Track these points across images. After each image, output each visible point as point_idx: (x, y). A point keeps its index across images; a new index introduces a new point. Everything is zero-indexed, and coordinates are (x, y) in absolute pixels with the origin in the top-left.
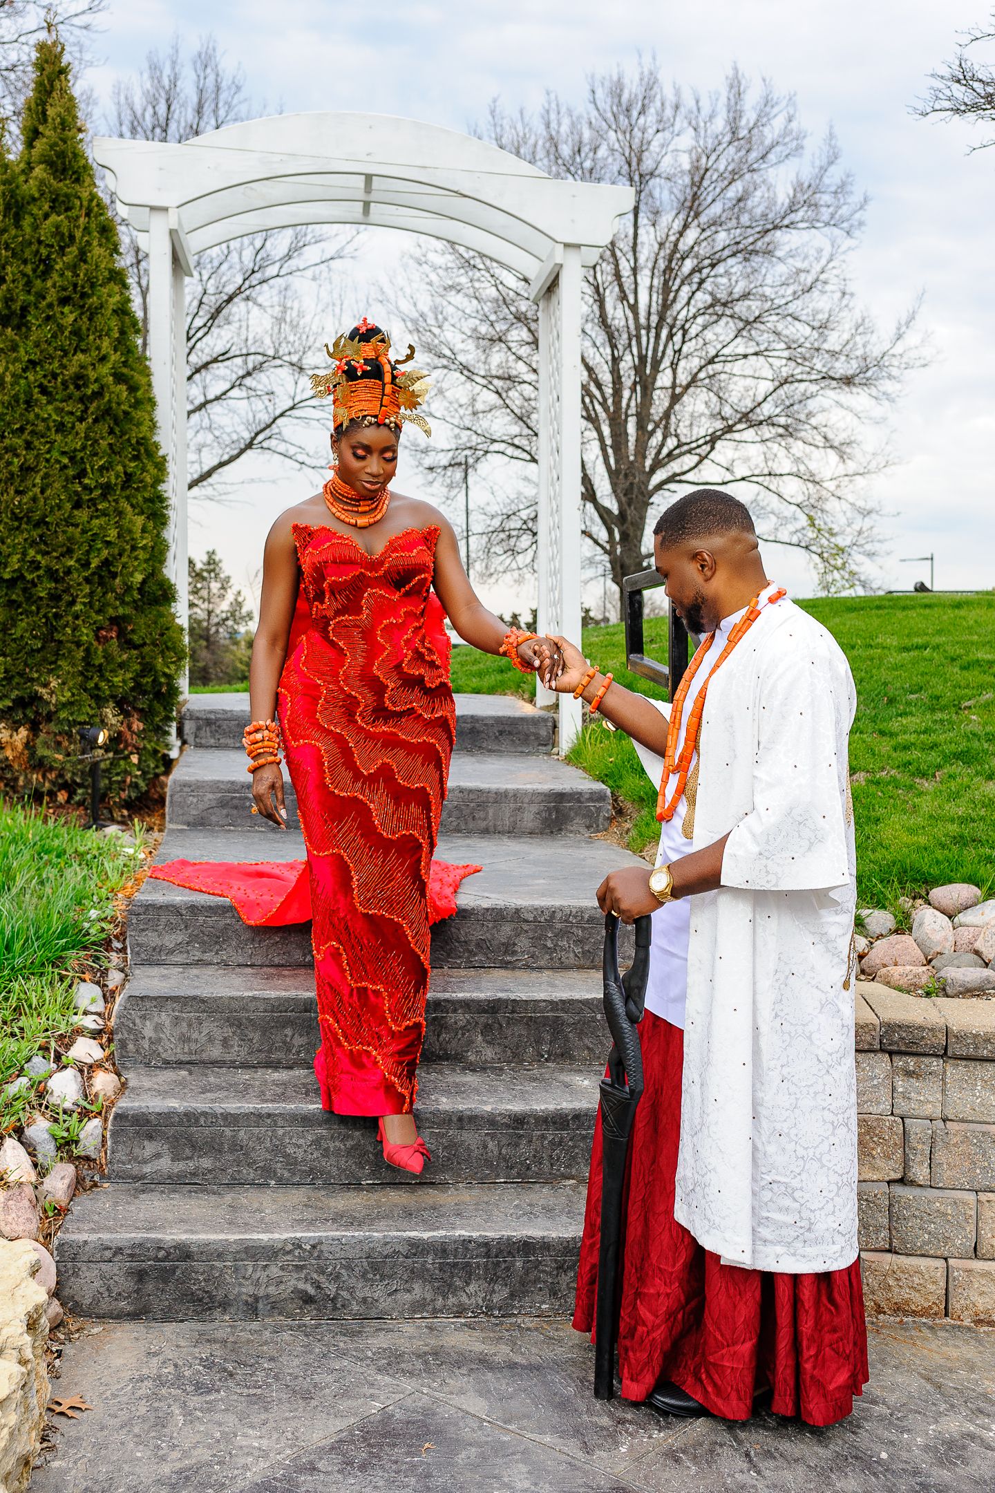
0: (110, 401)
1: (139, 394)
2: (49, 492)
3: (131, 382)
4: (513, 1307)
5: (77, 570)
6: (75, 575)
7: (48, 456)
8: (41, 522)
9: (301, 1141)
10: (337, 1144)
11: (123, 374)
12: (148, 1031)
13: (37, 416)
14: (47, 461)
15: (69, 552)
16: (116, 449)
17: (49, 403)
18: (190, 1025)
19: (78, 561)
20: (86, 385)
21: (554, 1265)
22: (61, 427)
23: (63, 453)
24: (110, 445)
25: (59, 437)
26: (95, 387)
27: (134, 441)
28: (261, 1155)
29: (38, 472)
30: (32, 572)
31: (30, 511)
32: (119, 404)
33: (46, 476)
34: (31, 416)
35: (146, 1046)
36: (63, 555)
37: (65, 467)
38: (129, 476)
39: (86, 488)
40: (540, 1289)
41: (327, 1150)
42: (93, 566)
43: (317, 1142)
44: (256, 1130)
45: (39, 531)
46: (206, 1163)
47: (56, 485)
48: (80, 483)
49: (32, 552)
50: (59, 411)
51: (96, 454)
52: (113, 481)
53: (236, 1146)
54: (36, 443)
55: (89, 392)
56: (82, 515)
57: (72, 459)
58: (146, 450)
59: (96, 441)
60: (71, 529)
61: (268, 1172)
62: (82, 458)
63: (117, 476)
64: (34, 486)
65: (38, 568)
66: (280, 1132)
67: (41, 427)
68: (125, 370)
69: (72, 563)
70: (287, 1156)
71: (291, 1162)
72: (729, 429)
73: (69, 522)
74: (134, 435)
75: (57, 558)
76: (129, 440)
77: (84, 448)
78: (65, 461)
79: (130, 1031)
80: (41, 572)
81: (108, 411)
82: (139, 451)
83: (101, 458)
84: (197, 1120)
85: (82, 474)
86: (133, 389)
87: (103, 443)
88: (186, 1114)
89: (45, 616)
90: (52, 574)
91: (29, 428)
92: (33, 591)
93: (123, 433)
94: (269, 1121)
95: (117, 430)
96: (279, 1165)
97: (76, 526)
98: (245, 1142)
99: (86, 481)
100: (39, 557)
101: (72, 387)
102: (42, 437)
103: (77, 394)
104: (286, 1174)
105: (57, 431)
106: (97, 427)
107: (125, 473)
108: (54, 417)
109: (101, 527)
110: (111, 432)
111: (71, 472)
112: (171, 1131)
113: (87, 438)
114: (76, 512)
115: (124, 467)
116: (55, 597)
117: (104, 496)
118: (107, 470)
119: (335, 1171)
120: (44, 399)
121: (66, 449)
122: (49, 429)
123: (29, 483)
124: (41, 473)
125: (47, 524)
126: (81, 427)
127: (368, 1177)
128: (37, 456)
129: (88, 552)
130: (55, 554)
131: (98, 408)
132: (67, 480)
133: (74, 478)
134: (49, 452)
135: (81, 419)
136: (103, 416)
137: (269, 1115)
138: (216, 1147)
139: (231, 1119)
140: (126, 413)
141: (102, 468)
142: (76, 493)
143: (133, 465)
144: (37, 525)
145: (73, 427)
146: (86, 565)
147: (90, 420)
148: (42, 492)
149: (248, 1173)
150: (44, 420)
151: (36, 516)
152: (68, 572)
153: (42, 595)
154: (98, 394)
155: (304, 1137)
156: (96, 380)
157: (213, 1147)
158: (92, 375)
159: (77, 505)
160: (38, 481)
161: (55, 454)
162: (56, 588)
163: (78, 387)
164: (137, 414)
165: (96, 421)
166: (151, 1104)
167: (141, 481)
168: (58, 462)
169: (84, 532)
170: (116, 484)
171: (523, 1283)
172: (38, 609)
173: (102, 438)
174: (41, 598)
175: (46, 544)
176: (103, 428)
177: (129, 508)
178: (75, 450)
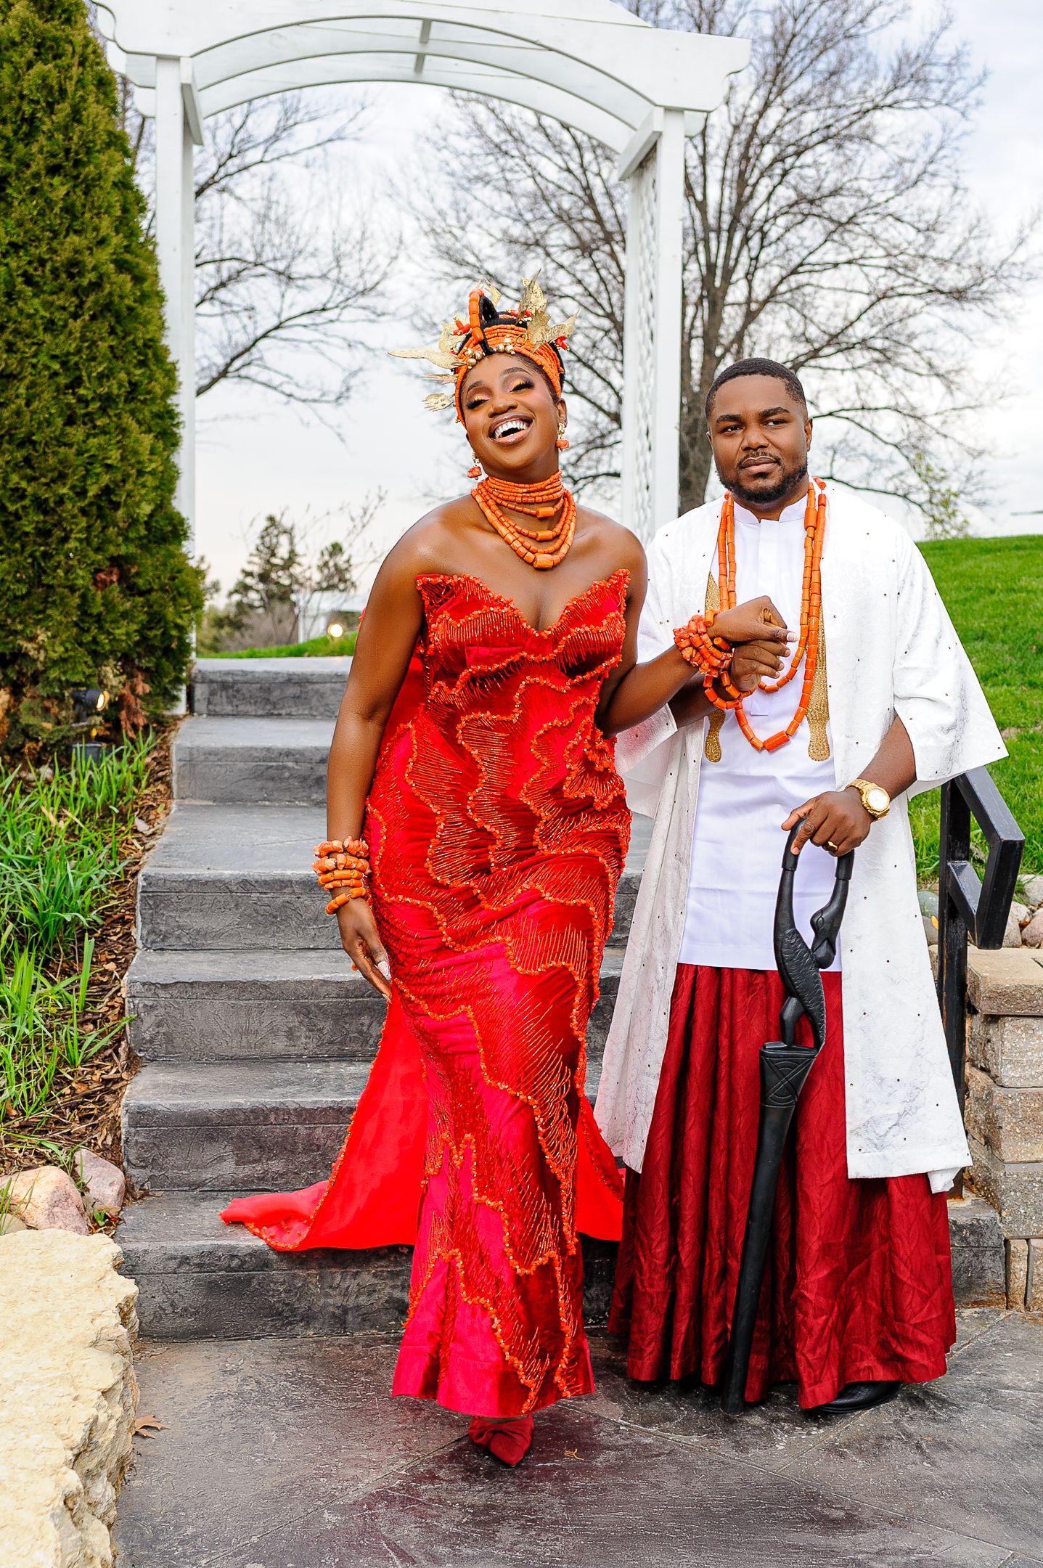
0: (110, 294)
1: (146, 285)
2: (35, 405)
3: (136, 271)
5: (70, 499)
6: (69, 506)
7: (34, 361)
8: (27, 441)
11: (126, 262)
13: (21, 311)
14: (34, 366)
15: (62, 477)
16: (119, 353)
17: (35, 295)
19: (73, 488)
20: (81, 274)
22: (50, 326)
23: (54, 357)
24: (111, 347)
25: (48, 338)
26: (92, 276)
27: (140, 343)
29: (21, 380)
30: (14, 502)
31: (13, 427)
32: (122, 297)
33: (32, 385)
34: (14, 311)
36: (53, 481)
37: (56, 374)
38: (134, 386)
39: (81, 400)
42: (90, 494)
45: (24, 452)
47: (46, 396)
48: (74, 394)
49: (15, 478)
50: (48, 305)
51: (94, 359)
52: (115, 391)
54: (20, 344)
55: (85, 282)
56: (77, 433)
57: (64, 364)
58: (155, 355)
59: (94, 343)
60: (62, 450)
62: (76, 364)
63: (120, 386)
64: (17, 397)
65: (23, 497)
67: (26, 325)
68: (128, 257)
69: (64, 490)
72: (815, 354)
73: (61, 441)
74: (141, 335)
75: (47, 484)
76: (133, 342)
77: (79, 351)
78: (56, 366)
80: (27, 502)
81: (108, 307)
82: (146, 355)
83: (100, 364)
84: (266, 1117)
85: (77, 382)
86: (138, 279)
87: (103, 346)
89: (31, 555)
90: (40, 505)
91: (11, 326)
92: (17, 524)
93: (127, 334)
95: (119, 329)
97: (70, 445)
99: (82, 391)
100: (24, 484)
101: (64, 276)
102: (28, 337)
103: (70, 285)
105: (45, 330)
106: (94, 326)
107: (130, 382)
108: (43, 313)
109: (100, 447)
110: (112, 332)
111: (63, 380)
113: (83, 338)
114: (68, 429)
115: (128, 374)
116: (44, 533)
117: (103, 410)
118: (108, 377)
120: (29, 291)
121: (57, 352)
122: (35, 327)
123: (11, 392)
124: (27, 382)
125: (33, 443)
126: (76, 325)
128: (21, 361)
129: (84, 478)
130: (43, 480)
131: (96, 303)
132: (58, 390)
133: (67, 387)
134: (35, 356)
135: (75, 316)
136: (101, 312)
140: (130, 309)
141: (101, 376)
142: (69, 406)
143: (139, 372)
144: (21, 445)
145: (65, 326)
146: (82, 493)
147: (87, 317)
148: (28, 405)
150: (29, 316)
151: (21, 433)
152: (61, 501)
153: (28, 529)
154: (96, 286)
156: (94, 268)
158: (90, 261)
159: (70, 421)
160: (22, 390)
161: (43, 359)
162: (45, 522)
163: (71, 276)
164: (144, 311)
165: (93, 318)
167: (149, 392)
168: (47, 367)
169: (80, 453)
170: (118, 396)
172: (23, 547)
173: (102, 339)
174: (27, 534)
175: (32, 468)
176: (102, 327)
177: (134, 425)
178: (68, 354)
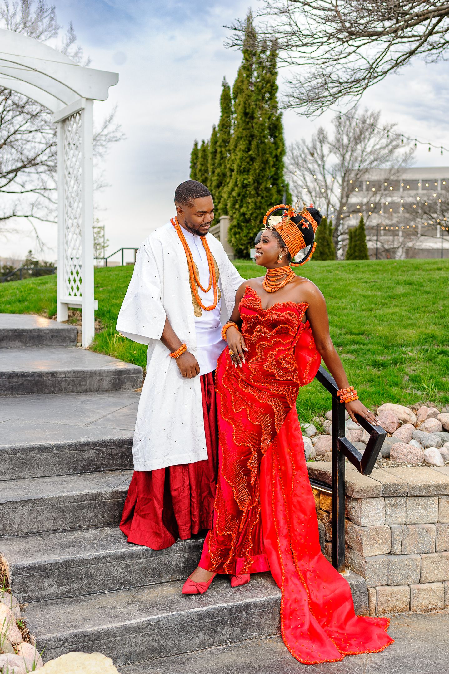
4: (242, 636)
9: (119, 568)
10: (135, 567)
12: (17, 519)
18: (37, 514)
21: (259, 614)
28: (100, 578)
35: (16, 527)
40: (253, 626)
41: (130, 571)
43: (126, 568)
44: (98, 566)
46: (74, 585)
53: (89, 575)
61: (104, 585)
66: (109, 565)
70: (112, 576)
71: (115, 579)
84: (70, 564)
88: (64, 563)
94: (104, 560)
96: (109, 581)
98: (93, 573)
104: (112, 586)
112: (56, 572)
119: (134, 581)
127: (150, 581)
137: (104, 557)
138: (79, 577)
139: (86, 562)
149: (94, 588)
155: (120, 566)
157: (78, 577)
166: (46, 560)
171: (246, 625)
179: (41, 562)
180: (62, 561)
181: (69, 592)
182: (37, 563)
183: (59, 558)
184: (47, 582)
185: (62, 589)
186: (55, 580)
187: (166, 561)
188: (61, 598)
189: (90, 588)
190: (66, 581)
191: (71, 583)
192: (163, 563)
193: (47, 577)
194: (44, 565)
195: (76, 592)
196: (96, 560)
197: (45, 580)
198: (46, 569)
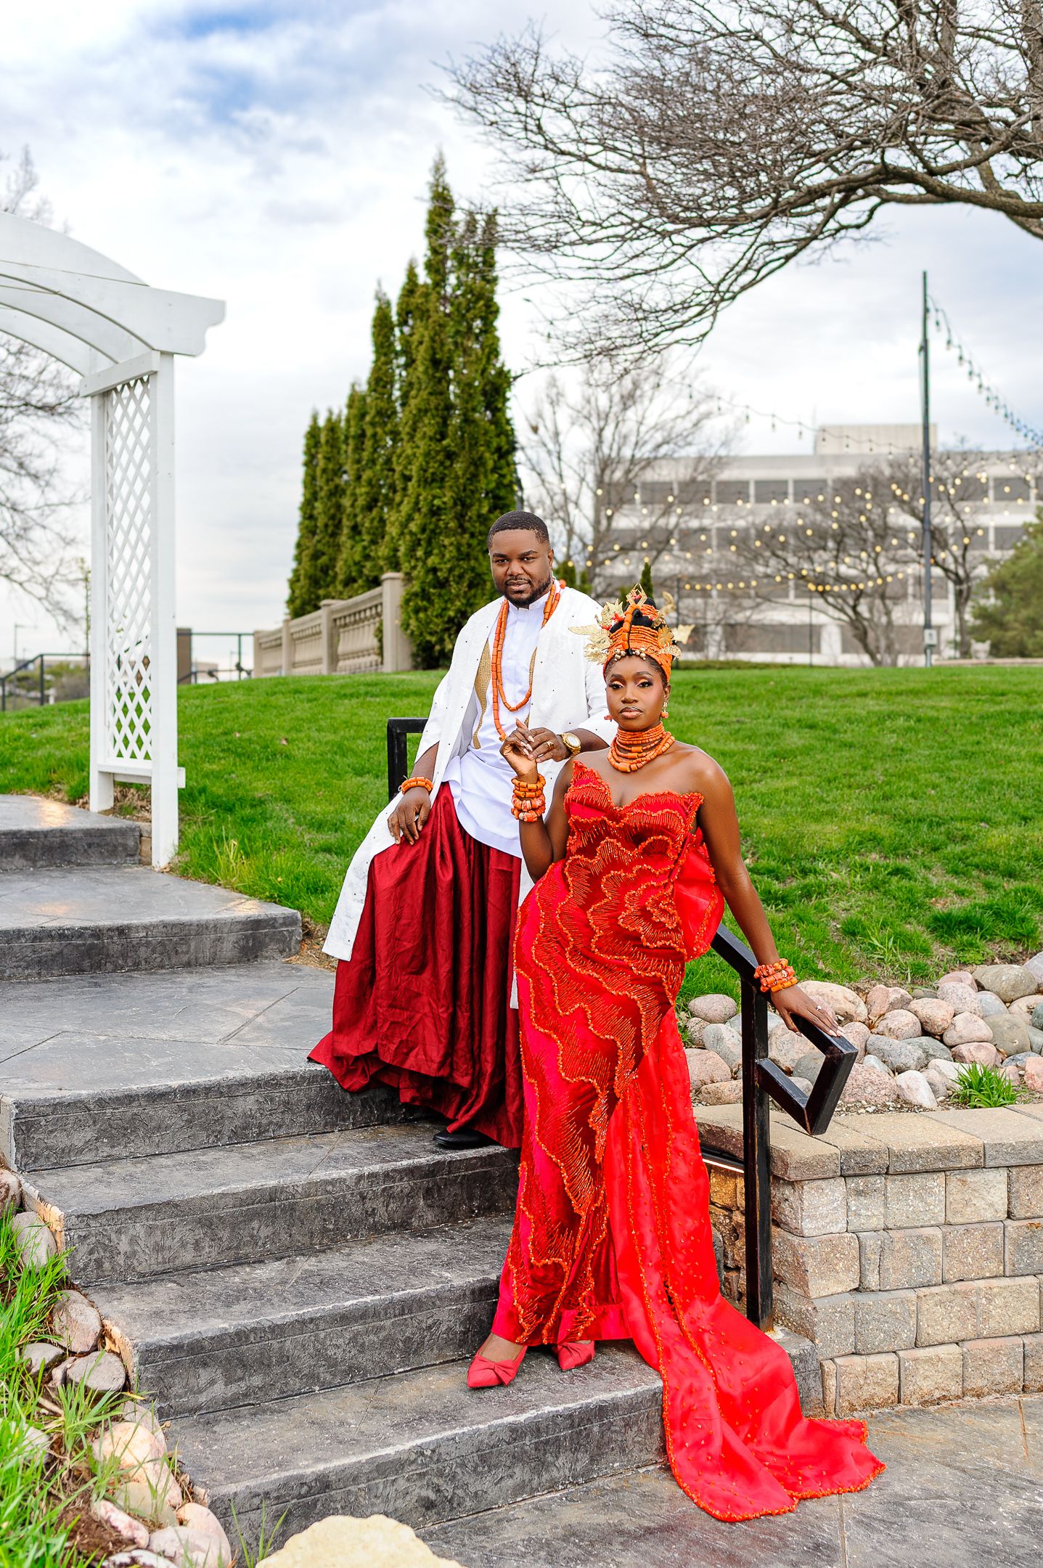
4: (593, 1470)
9: (341, 1341)
10: (371, 1337)
12: (124, 1246)
18: (163, 1233)
21: (622, 1424)
28: (305, 1362)
35: (122, 1262)
40: (612, 1449)
41: (362, 1345)
43: (354, 1339)
44: (300, 1338)
46: (257, 1380)
53: (284, 1358)
61: (313, 1377)
66: (322, 1335)
70: (328, 1358)
71: (332, 1364)
79: (105, 1248)
84: (247, 1337)
88: (237, 1334)
94: (311, 1326)
96: (322, 1369)
98: (291, 1352)
104: (329, 1377)
112: (222, 1354)
119: (370, 1366)
127: (400, 1365)
137: (312, 1320)
138: (265, 1362)
139: (277, 1331)
149: (295, 1383)
155: (342, 1336)
157: (263, 1363)
166: (202, 1329)
171: (599, 1447)
179: (193, 1334)
180: (232, 1330)
181: (246, 1395)
182: (186, 1336)
183: (226, 1325)
184: (204, 1375)
185: (233, 1389)
186: (219, 1371)
187: (430, 1321)
188: (232, 1406)
189: (286, 1384)
190: (239, 1372)
191: (251, 1375)
192: (424, 1326)
193: (205, 1365)
194: (198, 1341)
195: (260, 1394)
196: (298, 1326)
197: (201, 1371)
198: (203, 1348)
